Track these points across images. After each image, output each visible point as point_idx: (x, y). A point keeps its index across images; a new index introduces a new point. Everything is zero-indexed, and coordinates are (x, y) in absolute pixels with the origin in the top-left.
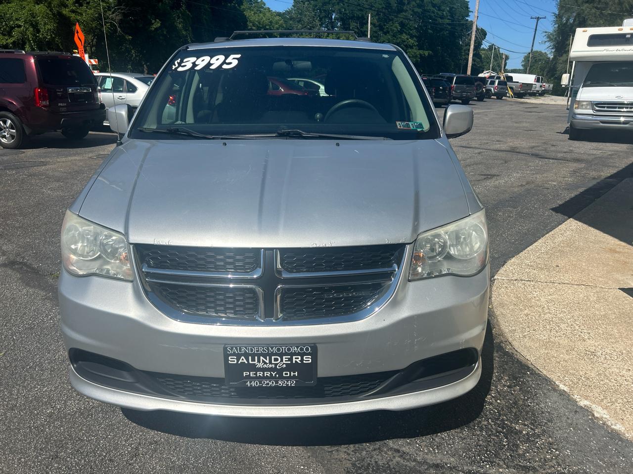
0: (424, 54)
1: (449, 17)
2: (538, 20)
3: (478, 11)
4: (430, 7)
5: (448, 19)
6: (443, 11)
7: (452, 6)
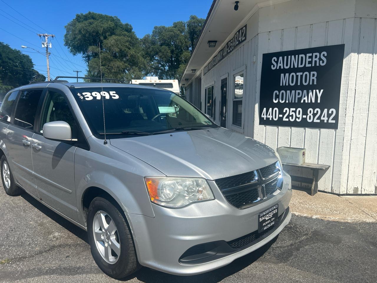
0: (8, 88)
1: (21, 67)
2: (77, 73)
3: (49, 65)
4: (7, 60)
5: (21, 68)
6: (16, 62)
7: (22, 60)
